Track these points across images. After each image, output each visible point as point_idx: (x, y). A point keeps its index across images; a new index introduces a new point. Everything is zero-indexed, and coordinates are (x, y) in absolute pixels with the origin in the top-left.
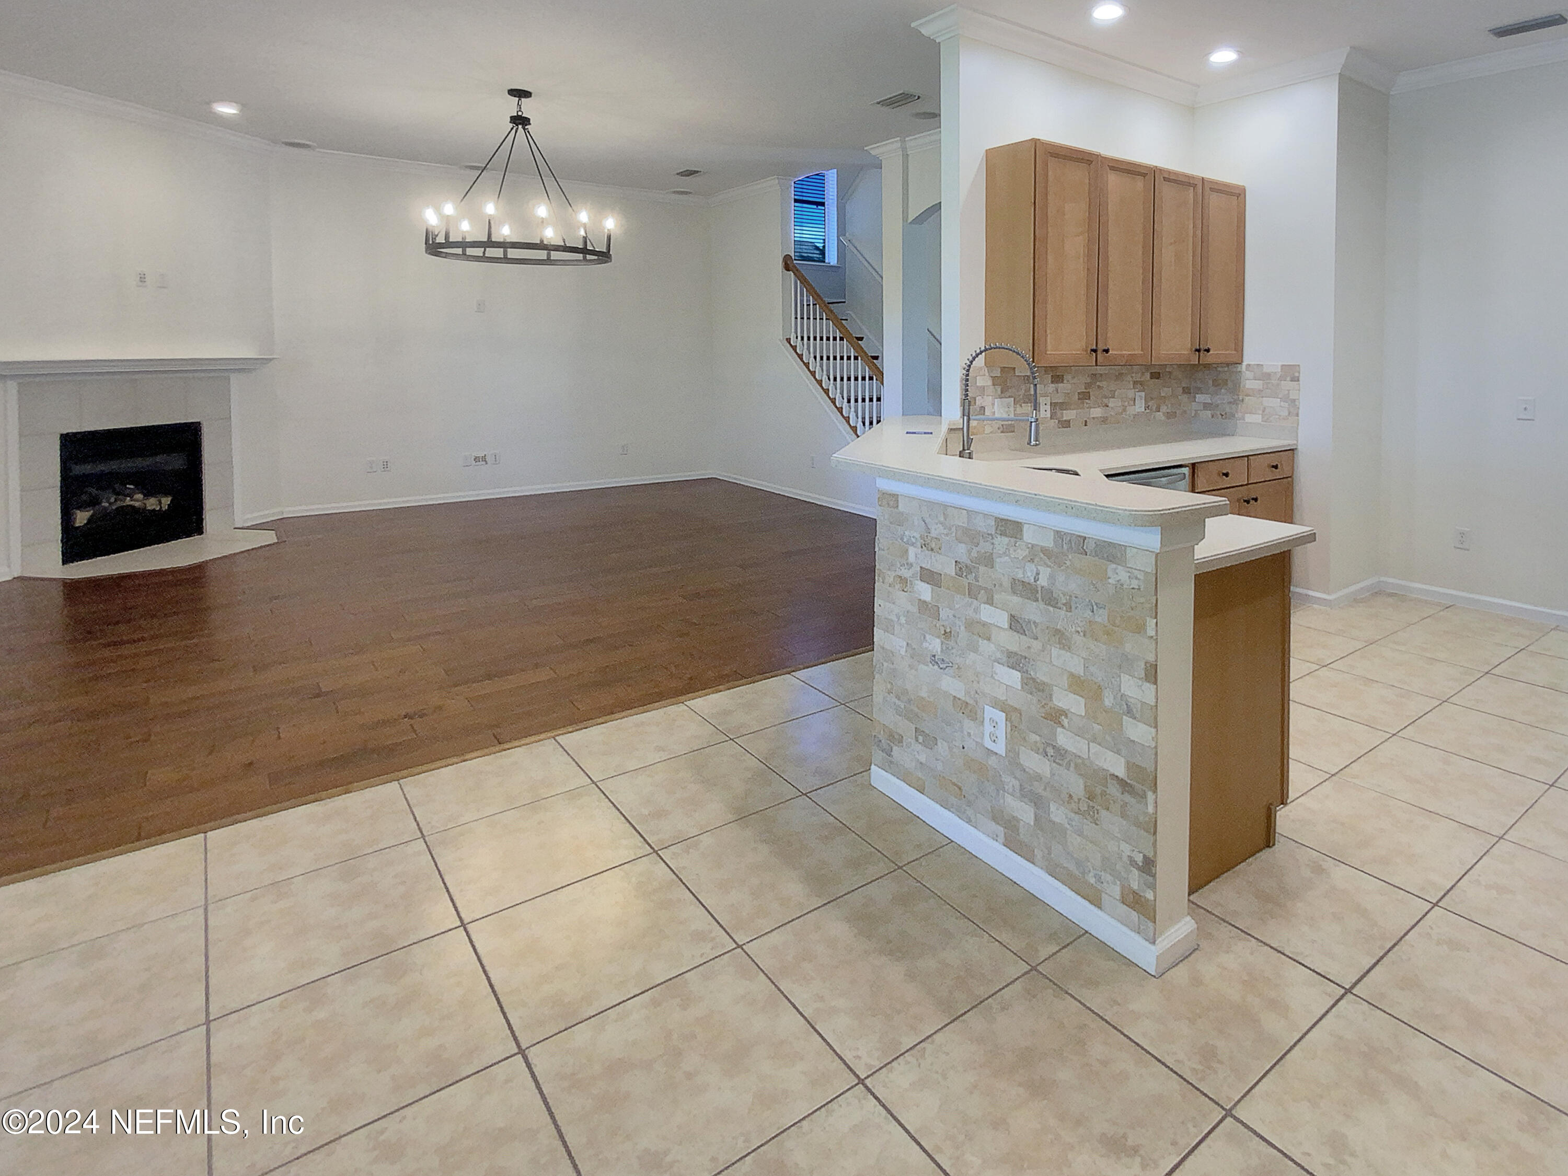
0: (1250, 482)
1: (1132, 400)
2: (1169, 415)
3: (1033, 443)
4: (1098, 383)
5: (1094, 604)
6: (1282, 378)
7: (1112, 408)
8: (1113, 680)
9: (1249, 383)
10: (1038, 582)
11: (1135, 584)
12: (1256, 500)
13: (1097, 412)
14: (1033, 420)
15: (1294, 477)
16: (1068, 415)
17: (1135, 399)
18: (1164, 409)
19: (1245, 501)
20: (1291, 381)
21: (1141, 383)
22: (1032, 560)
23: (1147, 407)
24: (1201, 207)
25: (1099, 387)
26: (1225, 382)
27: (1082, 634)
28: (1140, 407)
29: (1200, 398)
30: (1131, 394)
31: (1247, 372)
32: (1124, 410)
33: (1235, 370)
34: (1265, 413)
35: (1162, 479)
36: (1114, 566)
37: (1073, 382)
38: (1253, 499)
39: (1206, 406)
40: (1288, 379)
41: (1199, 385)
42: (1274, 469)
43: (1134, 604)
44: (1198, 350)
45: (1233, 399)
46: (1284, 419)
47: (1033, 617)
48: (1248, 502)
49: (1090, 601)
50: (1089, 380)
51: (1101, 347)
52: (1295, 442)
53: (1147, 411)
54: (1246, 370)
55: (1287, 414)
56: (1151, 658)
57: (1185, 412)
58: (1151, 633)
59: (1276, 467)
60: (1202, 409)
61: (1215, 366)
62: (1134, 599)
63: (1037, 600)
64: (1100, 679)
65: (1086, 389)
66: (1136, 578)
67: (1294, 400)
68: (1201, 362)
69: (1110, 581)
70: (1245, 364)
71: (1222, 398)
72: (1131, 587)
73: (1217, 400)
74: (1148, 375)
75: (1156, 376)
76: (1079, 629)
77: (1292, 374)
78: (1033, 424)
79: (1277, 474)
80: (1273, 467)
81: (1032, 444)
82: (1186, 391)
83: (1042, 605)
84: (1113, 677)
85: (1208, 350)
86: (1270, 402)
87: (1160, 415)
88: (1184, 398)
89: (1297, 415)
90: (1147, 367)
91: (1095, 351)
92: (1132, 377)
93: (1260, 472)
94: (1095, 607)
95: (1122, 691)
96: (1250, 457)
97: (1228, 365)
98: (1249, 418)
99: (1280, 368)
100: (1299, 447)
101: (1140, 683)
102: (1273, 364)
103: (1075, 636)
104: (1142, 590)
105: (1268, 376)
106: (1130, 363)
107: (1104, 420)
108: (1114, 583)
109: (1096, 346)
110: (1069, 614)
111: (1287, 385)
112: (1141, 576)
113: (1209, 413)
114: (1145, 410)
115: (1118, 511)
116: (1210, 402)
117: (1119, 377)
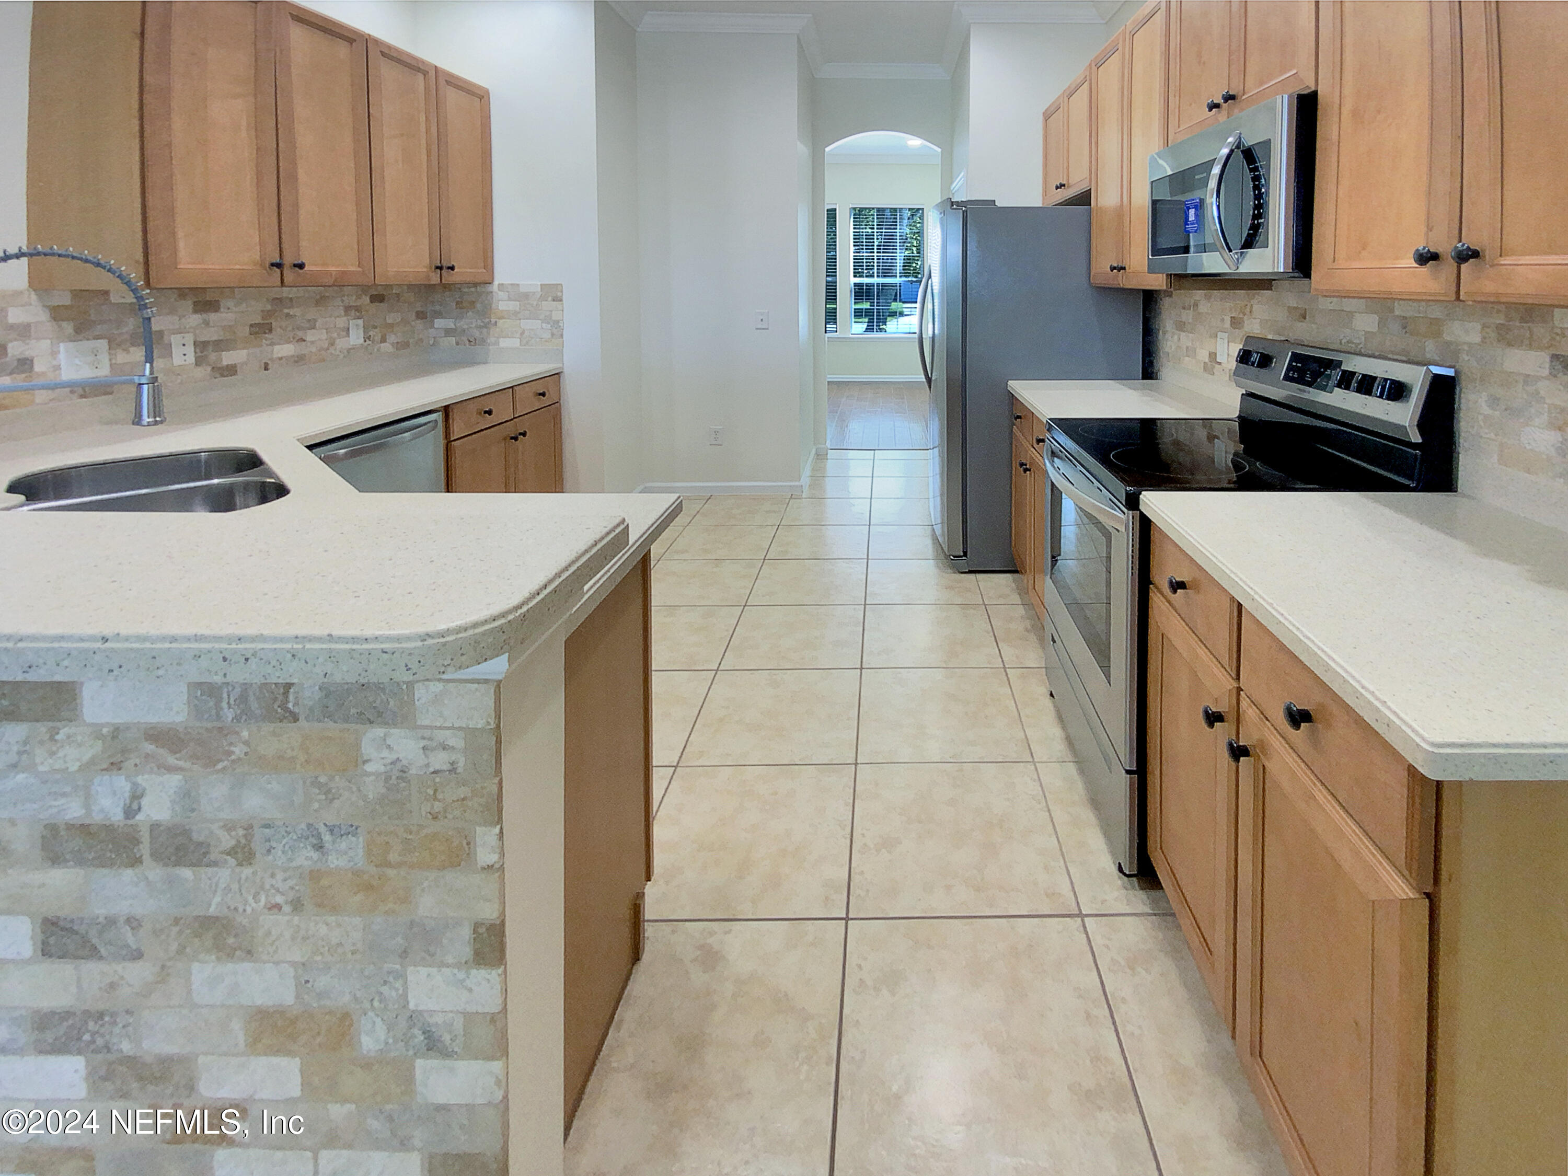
0: (516, 416)
1: (343, 331)
2: (400, 346)
3: (146, 419)
4: (286, 311)
5: (322, 829)
6: (543, 298)
7: (312, 342)
8: (385, 989)
9: (502, 303)
10: (139, 817)
11: (440, 760)
12: (524, 434)
13: (286, 350)
14: (143, 381)
15: (561, 402)
16: (228, 358)
17: (348, 329)
18: (392, 338)
19: (512, 438)
20: (554, 300)
21: (358, 309)
22: (115, 766)
23: (367, 338)
24: (435, 103)
25: (288, 315)
26: (473, 303)
27: (287, 908)
28: (356, 338)
29: (439, 323)
30: (341, 322)
31: (500, 293)
32: (332, 344)
33: (483, 290)
34: (524, 336)
35: (406, 434)
36: (379, 731)
37: (237, 309)
38: (520, 434)
39: (448, 332)
40: (550, 298)
41: (437, 308)
42: (541, 397)
43: (438, 806)
44: (440, 268)
45: (483, 322)
46: (546, 341)
47: (123, 908)
48: (516, 439)
49: (309, 825)
50: (269, 307)
51: (288, 260)
52: (561, 365)
53: (368, 342)
54: (499, 290)
55: (550, 336)
56: (489, 913)
57: (421, 340)
58: (485, 856)
59: (543, 394)
60: (443, 335)
61: (459, 286)
62: (440, 796)
63: (136, 862)
64: (347, 998)
65: (263, 318)
66: (445, 748)
67: (558, 322)
68: (443, 281)
69: (369, 768)
70: (496, 283)
71: (469, 322)
72: (432, 770)
73: (463, 324)
74: (367, 299)
75: (378, 299)
76: (279, 899)
77: (553, 293)
78: (145, 387)
79: (545, 401)
80: (540, 394)
81: (145, 423)
82: (421, 315)
83: (154, 872)
84: (385, 982)
85: (452, 268)
86: (527, 324)
87: (387, 347)
88: (419, 324)
89: (562, 336)
90: (364, 289)
91: (279, 266)
92: (343, 301)
93: (528, 402)
94: (327, 838)
95: (412, 1006)
96: (515, 388)
97: (475, 285)
98: (504, 343)
99: (539, 287)
100: (565, 370)
101: (461, 975)
102: (531, 282)
103: (269, 920)
104: (460, 770)
105: (526, 296)
106: (340, 283)
107: (299, 360)
108: (382, 769)
109: (281, 257)
110: (247, 871)
111: (548, 305)
112: (456, 741)
113: (453, 340)
114: (365, 341)
115: (404, 645)
116: (454, 327)
117: (321, 301)
